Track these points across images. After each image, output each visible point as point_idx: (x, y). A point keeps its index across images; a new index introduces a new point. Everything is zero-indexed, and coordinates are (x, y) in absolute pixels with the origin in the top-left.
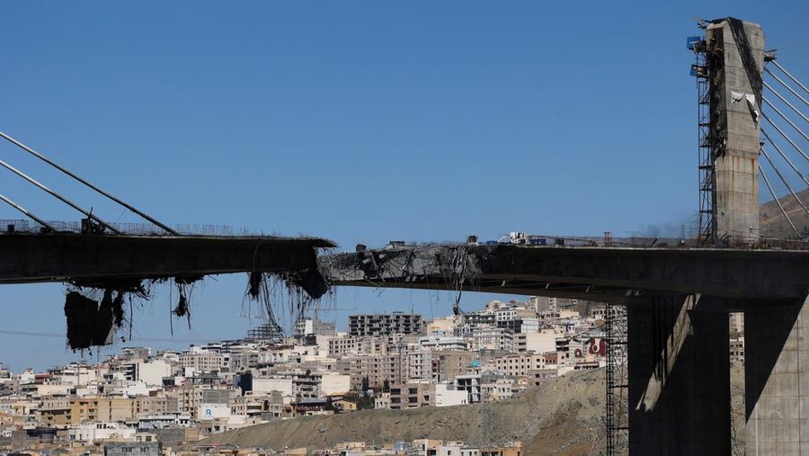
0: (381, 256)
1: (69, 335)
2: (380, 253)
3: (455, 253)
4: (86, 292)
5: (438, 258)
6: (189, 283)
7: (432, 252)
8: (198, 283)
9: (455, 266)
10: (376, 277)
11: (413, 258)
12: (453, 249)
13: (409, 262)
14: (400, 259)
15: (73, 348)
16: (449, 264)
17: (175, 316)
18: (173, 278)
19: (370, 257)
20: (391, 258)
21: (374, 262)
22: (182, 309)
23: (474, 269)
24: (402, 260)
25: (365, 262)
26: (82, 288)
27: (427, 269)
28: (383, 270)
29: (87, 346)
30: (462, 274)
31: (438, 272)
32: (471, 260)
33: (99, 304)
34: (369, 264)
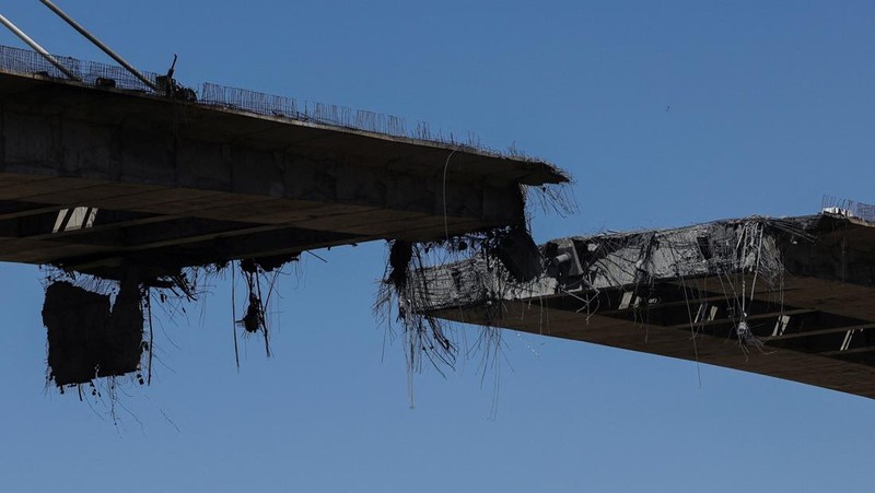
0: (592, 247)
1: (51, 361)
2: (588, 242)
3: (740, 231)
4: (83, 280)
5: (704, 246)
6: (269, 269)
7: (692, 236)
8: (287, 267)
9: (739, 256)
10: (580, 289)
11: (654, 248)
12: (736, 226)
13: (648, 256)
14: (626, 252)
15: (60, 383)
16: (727, 253)
17: (241, 330)
18: (237, 263)
19: (569, 250)
20: (611, 251)
21: (577, 259)
22: (253, 319)
23: (773, 264)
24: (630, 253)
25: (561, 258)
26: (76, 273)
27: (681, 266)
28: (594, 275)
29: (88, 378)
30: (754, 268)
31: (705, 270)
32: (767, 246)
33: (113, 300)
34: (568, 263)
